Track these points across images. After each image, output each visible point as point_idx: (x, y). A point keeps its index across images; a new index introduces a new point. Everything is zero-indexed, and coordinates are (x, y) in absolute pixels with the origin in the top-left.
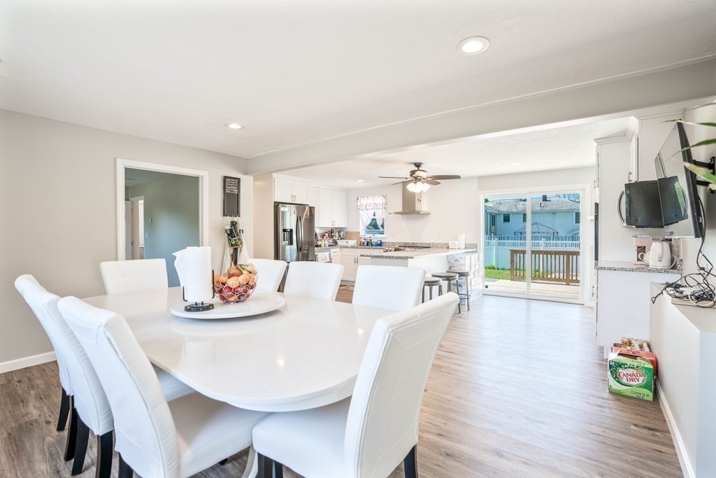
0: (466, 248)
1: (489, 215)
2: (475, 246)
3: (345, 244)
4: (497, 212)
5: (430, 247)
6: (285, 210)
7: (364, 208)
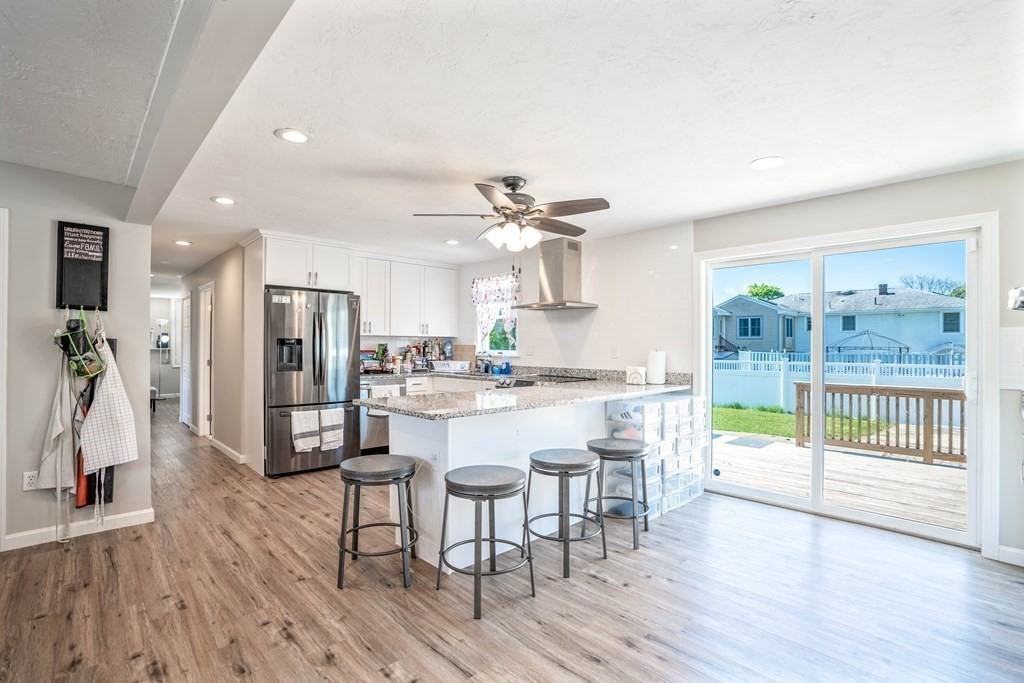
0: (667, 383)
1: (781, 319)
2: (688, 379)
3: (446, 369)
4: (795, 314)
5: (595, 379)
6: (284, 301)
7: (483, 299)
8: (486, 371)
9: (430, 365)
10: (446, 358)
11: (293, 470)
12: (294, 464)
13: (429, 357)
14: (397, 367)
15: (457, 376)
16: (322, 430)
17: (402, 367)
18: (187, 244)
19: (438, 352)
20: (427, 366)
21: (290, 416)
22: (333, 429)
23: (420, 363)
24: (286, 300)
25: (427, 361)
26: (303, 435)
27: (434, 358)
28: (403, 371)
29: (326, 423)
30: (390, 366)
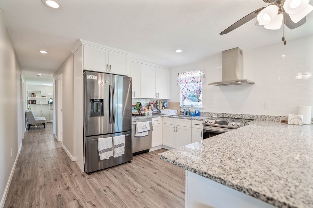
5: (253, 120)
6: (93, 78)
7: (184, 82)
8: (186, 114)
9: (159, 112)
10: (165, 108)
11: (99, 169)
12: (100, 166)
13: (158, 108)
14: (146, 112)
15: (173, 117)
16: (114, 147)
17: (148, 112)
18: (45, 52)
19: (162, 106)
20: (158, 112)
21: (97, 140)
22: (120, 146)
23: (155, 110)
24: (95, 78)
25: (158, 109)
26: (105, 151)
27: (160, 108)
28: (148, 114)
29: (116, 143)
30: (143, 112)
